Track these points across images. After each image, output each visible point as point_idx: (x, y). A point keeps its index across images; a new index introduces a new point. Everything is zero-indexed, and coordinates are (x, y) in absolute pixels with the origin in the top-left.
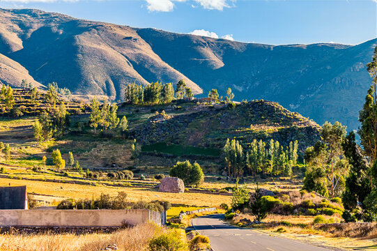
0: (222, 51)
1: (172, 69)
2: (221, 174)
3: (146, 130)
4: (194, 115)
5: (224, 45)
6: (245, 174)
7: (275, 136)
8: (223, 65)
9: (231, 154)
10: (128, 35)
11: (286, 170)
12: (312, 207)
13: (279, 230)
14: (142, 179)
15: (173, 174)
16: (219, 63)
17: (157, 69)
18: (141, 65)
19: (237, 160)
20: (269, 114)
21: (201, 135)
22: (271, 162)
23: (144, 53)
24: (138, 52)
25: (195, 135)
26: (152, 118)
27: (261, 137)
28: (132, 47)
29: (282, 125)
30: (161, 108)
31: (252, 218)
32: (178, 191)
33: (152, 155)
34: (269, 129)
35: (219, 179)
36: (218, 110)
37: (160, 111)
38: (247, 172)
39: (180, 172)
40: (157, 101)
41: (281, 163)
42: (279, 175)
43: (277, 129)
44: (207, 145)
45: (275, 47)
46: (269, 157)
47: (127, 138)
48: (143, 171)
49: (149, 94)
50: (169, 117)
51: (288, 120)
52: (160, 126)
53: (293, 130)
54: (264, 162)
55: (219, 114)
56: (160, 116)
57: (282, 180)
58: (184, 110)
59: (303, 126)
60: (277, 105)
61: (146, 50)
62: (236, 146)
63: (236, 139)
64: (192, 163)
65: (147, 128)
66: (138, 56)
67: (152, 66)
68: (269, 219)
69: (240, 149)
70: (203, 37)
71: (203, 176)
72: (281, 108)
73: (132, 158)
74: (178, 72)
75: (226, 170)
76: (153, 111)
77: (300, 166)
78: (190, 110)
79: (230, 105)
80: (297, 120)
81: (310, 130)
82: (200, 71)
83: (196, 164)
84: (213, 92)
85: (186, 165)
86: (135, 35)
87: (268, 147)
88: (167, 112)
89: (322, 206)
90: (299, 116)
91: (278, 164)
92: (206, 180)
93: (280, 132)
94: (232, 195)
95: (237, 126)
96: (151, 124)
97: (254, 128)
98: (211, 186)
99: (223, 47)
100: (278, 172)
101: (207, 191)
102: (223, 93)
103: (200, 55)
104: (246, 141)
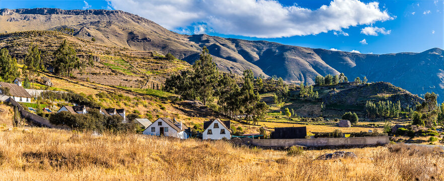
0: (354, 58)
1: (331, 68)
2: (364, 118)
3: (327, 98)
4: (350, 90)
5: (355, 56)
6: (376, 118)
7: (389, 99)
8: (355, 65)
9: (369, 108)
10: (309, 52)
11: (396, 115)
14: (328, 121)
15: (344, 118)
16: (353, 64)
17: (324, 68)
18: (316, 66)
19: (372, 110)
20: (387, 89)
21: (354, 99)
22: (389, 112)
24: (315, 60)
25: (350, 100)
26: (330, 92)
27: (383, 99)
28: (312, 58)
29: (392, 93)
30: (333, 87)
32: (348, 126)
33: (331, 109)
34: (387, 96)
35: (364, 120)
36: (361, 87)
37: (334, 88)
38: (377, 116)
39: (347, 117)
40: (331, 84)
41: (393, 112)
42: (393, 118)
43: (390, 95)
44: (357, 104)
45: (380, 56)
46: (388, 109)
47: (318, 102)
48: (328, 117)
49: (327, 80)
50: (338, 91)
51: (395, 91)
52: (334, 95)
53: (398, 96)
54: (385, 111)
55: (362, 89)
56: (334, 91)
57: (394, 120)
58: (345, 88)
59: (403, 93)
60: (389, 84)
61: (318, 59)
62: (371, 104)
63: (371, 101)
64: (352, 113)
65: (328, 97)
66: (315, 62)
67: (321, 66)
69: (375, 106)
70: (345, 52)
71: (358, 119)
72: (392, 85)
73: (321, 111)
74: (334, 69)
75: (367, 116)
76: (330, 88)
77: (403, 113)
78: (347, 87)
79: (367, 85)
80: (400, 91)
81: (406, 95)
82: (344, 68)
83: (354, 113)
84: (358, 79)
85: (349, 114)
86: (312, 52)
87: (386, 104)
88: (336, 89)
90: (400, 89)
91: (392, 112)
92: (359, 121)
93: (392, 97)
94: (374, 127)
95: (371, 94)
96: (329, 95)
97: (379, 95)
98: (362, 123)
99: (355, 57)
100: (392, 116)
101: (360, 126)
102: (362, 79)
103: (344, 61)
104: (376, 101)
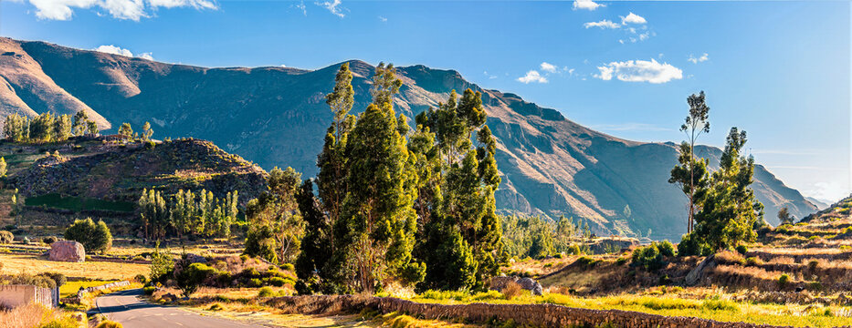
0: (138, 74)
1: (70, 96)
2: (135, 236)
3: (32, 176)
4: (99, 158)
5: (141, 66)
6: (167, 235)
7: (207, 185)
8: (138, 92)
9: (149, 209)
10: (9, 50)
11: (223, 230)
12: (256, 276)
13: (213, 308)
14: (25, 243)
15: (70, 236)
16: (132, 88)
17: (50, 96)
18: (26, 90)
19: (157, 217)
20: (202, 157)
21: (108, 184)
22: (203, 219)
23: (30, 74)
24: (23, 72)
25: (99, 184)
26: (41, 161)
27: (189, 186)
28: (15, 66)
29: (217, 171)
30: (53, 147)
31: (178, 293)
32: (75, 259)
33: (40, 210)
34: (200, 176)
35: (133, 243)
36: (132, 151)
37: (53, 151)
38: (171, 232)
39: (78, 234)
40: (48, 139)
41: (216, 220)
42: (214, 236)
43: (210, 176)
44: (117, 198)
45: (209, 71)
46: (200, 212)
47: (5, 187)
48: (27, 233)
49: (37, 129)
50: (64, 160)
51: (225, 165)
52: (52, 171)
53: (231, 178)
54: (192, 219)
55: (133, 156)
56: (52, 158)
57: (216, 242)
58: (85, 151)
59: (244, 172)
60: (210, 145)
61: (33, 70)
62: (153, 197)
63: (156, 190)
64: (96, 221)
65: (34, 174)
66: (23, 78)
67: (42, 92)
68: (199, 293)
69: (162, 203)
70: (113, 55)
71: (110, 239)
72: (216, 148)
73: (12, 215)
74: (77, 100)
75: (143, 230)
76: (42, 151)
77: (241, 224)
78: (94, 150)
79: (148, 145)
80: (237, 164)
81: (254, 177)
82: (107, 99)
83: (101, 223)
84: (126, 127)
85: (86, 224)
86: (19, 51)
87: (198, 200)
88: (61, 153)
89: (269, 275)
90: (240, 159)
91: (212, 221)
92: (115, 244)
93: (215, 180)
94: (150, 263)
95: (157, 172)
96: (39, 169)
97: (180, 175)
98: (122, 251)
99: (140, 70)
100: (212, 232)
101: (115, 259)
102: (139, 129)
103: (108, 79)
104: (169, 190)
